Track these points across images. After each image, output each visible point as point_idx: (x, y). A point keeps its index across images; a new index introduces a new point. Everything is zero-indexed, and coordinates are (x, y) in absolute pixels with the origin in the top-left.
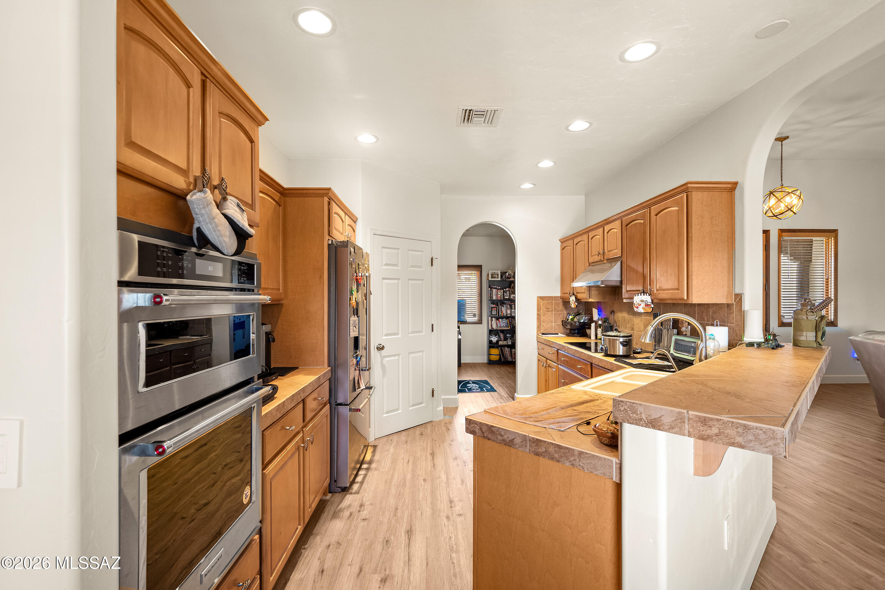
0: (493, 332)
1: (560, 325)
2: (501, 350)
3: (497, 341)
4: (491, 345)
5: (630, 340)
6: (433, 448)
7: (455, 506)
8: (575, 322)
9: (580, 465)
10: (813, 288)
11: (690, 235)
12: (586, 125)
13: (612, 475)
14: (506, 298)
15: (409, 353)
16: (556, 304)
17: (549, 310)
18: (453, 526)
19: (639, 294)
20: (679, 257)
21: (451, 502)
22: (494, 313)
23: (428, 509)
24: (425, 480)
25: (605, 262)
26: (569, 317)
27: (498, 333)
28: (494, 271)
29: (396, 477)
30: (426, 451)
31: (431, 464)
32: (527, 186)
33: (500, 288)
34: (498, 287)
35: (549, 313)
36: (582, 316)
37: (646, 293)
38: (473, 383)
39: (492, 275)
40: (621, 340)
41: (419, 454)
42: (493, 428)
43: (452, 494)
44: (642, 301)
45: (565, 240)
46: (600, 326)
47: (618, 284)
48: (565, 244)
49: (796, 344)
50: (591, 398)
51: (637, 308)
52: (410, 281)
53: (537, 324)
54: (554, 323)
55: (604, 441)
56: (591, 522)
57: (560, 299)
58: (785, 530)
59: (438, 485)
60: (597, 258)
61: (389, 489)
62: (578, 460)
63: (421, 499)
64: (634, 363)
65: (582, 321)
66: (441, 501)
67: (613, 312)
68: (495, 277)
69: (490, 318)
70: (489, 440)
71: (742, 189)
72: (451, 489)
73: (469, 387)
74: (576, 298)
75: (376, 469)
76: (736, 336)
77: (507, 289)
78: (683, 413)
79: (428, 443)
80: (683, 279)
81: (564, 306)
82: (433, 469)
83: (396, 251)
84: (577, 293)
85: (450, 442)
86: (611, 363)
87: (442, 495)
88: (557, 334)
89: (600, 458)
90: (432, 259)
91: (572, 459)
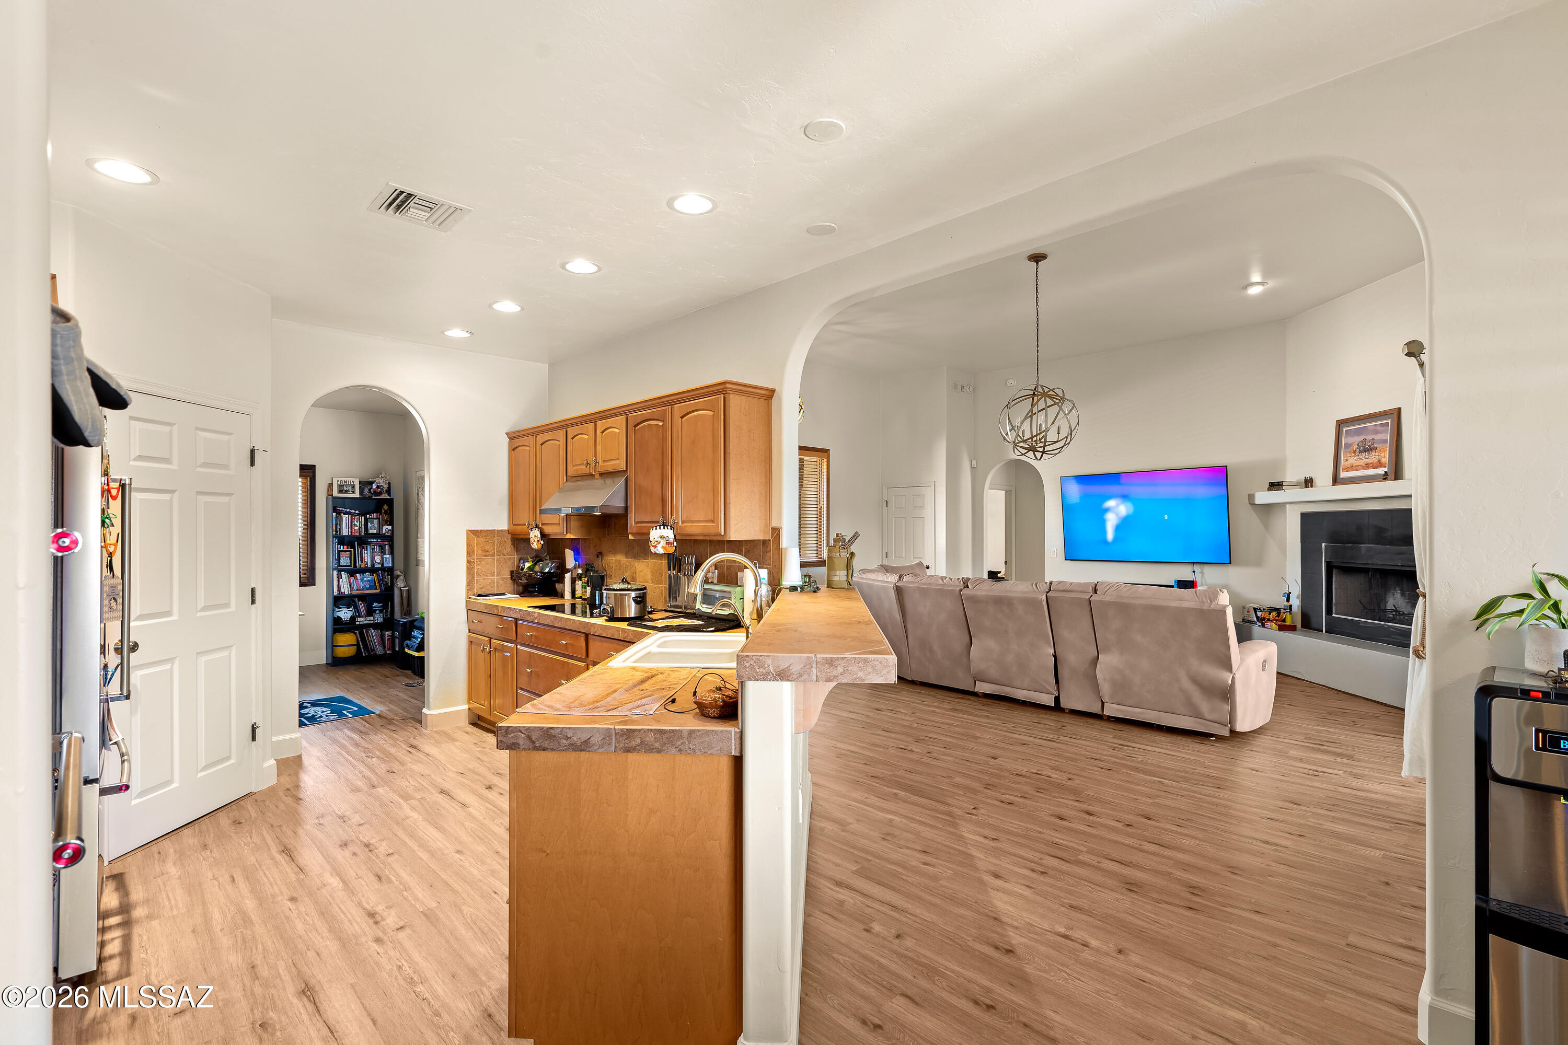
0: (344, 601)
1: (507, 579)
2: (362, 634)
3: (353, 619)
4: (337, 626)
5: (644, 594)
6: (281, 841)
7: (383, 919)
8: (536, 573)
9: (690, 748)
10: (805, 519)
11: (728, 451)
12: (592, 269)
13: (731, 749)
14: (371, 532)
15: (198, 654)
16: (500, 542)
17: (488, 553)
18: (394, 949)
19: (658, 527)
20: (714, 480)
21: (372, 915)
22: (345, 561)
23: (328, 943)
24: (293, 899)
25: (597, 476)
26: (524, 565)
27: (354, 601)
28: (346, 479)
29: (216, 915)
30: (266, 850)
31: (292, 869)
32: (457, 333)
33: (357, 512)
34: (353, 511)
35: (489, 559)
36: (547, 562)
37: (667, 526)
38: (314, 704)
39: (339, 486)
40: (633, 594)
41: (253, 859)
42: (552, 731)
43: (368, 903)
44: (662, 537)
45: (518, 434)
46: (580, 577)
47: (621, 512)
48: (518, 442)
49: (830, 586)
50: (646, 675)
51: (655, 547)
52: (200, 497)
53: (467, 578)
54: (497, 576)
55: (711, 713)
56: (700, 818)
57: (507, 534)
58: (821, 802)
59: (329, 897)
60: (583, 469)
61: (212, 941)
62: (687, 743)
63: (302, 933)
64: (659, 626)
65: (547, 570)
66: (350, 921)
67: (600, 554)
68: (346, 491)
69: (335, 572)
70: (544, 750)
71: (780, 400)
72: (360, 895)
73: (308, 713)
74: (541, 533)
75: (150, 917)
76: (774, 579)
77: (375, 515)
78: (811, 657)
79: (262, 835)
80: (719, 507)
81: (514, 546)
82: (302, 877)
83: (166, 429)
84: (542, 524)
85: (316, 821)
86: (623, 630)
87: (346, 911)
88: (504, 594)
89: (716, 732)
90: (252, 452)
91: (679, 743)
